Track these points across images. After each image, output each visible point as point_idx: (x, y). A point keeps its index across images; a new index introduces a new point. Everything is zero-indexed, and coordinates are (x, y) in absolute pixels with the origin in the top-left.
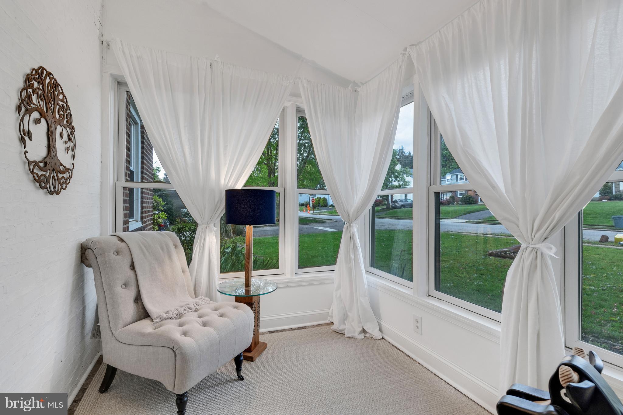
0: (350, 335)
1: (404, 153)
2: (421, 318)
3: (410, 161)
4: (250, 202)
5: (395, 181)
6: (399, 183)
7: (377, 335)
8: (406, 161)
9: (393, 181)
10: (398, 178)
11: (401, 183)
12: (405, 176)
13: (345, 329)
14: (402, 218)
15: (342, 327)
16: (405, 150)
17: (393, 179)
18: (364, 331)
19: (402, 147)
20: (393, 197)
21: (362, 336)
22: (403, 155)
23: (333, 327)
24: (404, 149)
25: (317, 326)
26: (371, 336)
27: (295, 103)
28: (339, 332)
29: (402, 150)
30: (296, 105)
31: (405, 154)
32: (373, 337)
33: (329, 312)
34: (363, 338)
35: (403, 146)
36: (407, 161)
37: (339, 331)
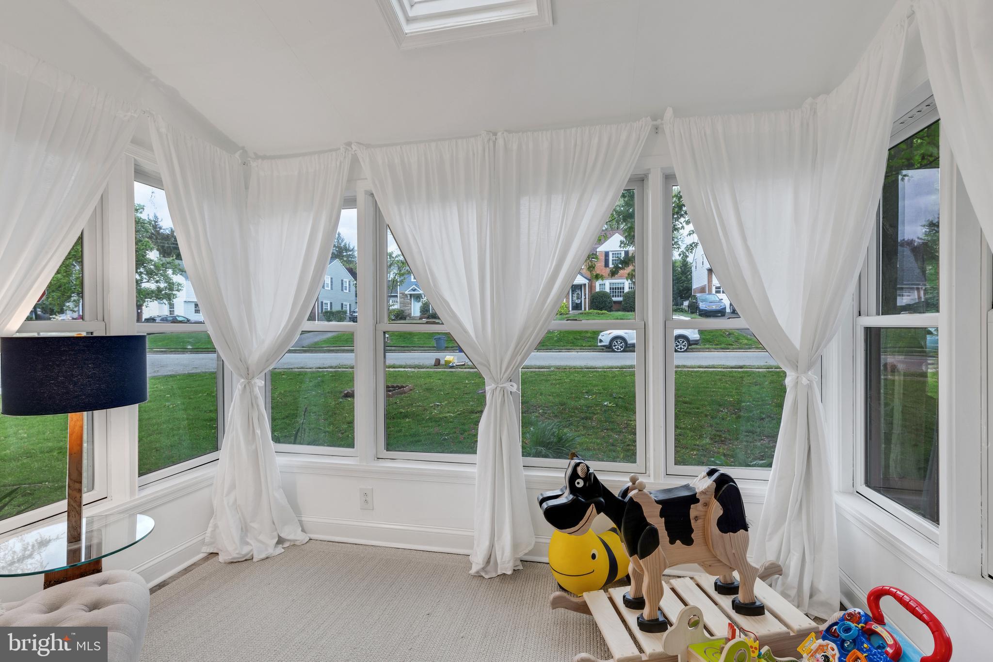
0: (263, 556)
1: (160, 228)
2: (372, 489)
3: (174, 246)
4: (108, 363)
5: (148, 282)
6: (158, 284)
7: (301, 537)
8: (164, 243)
9: (144, 280)
10: (156, 275)
11: (162, 285)
12: (170, 272)
13: (252, 550)
14: (170, 350)
15: (245, 550)
16: (161, 224)
17: (144, 276)
18: (280, 541)
19: (156, 217)
20: (141, 312)
21: (280, 550)
22: (158, 232)
23: (222, 558)
24: (159, 220)
25: (187, 570)
26: (292, 543)
27: (133, 156)
28: (240, 560)
29: (156, 222)
30: (135, 160)
31: (162, 231)
32: (298, 543)
33: (204, 538)
34: (283, 550)
35: (158, 215)
36: (166, 245)
37: (243, 557)
